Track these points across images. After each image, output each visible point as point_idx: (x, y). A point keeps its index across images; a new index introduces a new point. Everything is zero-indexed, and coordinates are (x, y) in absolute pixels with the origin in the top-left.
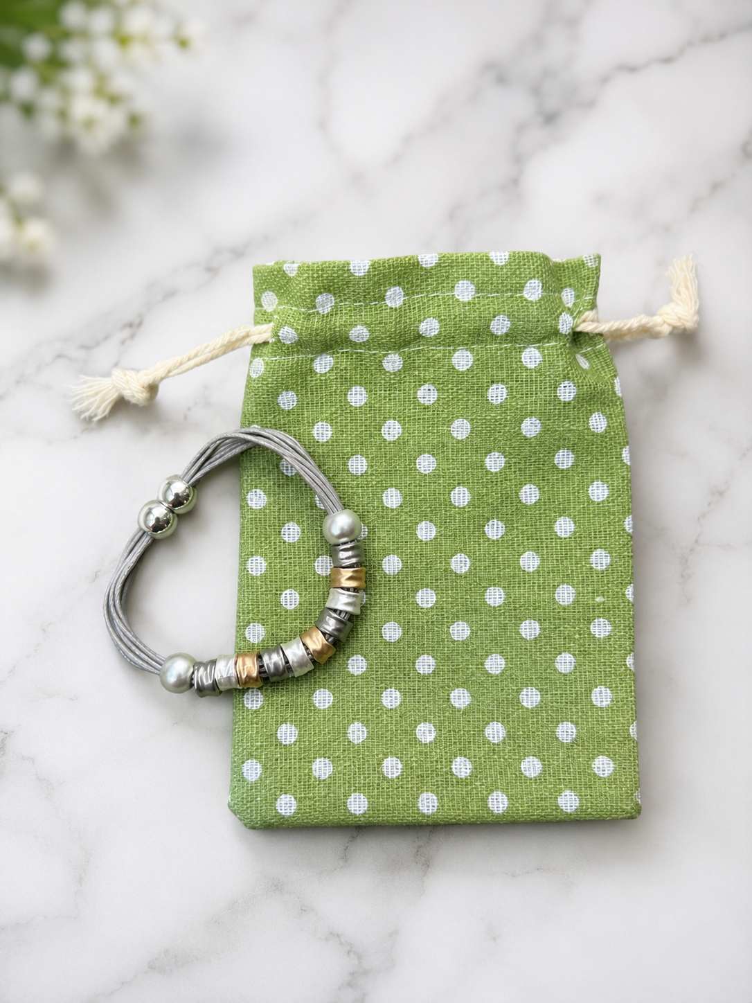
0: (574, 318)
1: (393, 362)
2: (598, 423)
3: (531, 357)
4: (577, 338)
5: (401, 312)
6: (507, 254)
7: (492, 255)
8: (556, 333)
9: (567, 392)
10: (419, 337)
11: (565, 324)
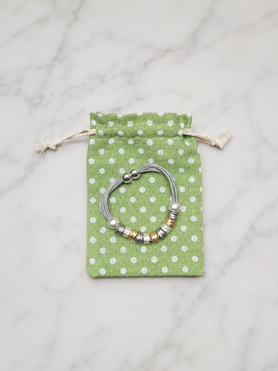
0: (183, 131)
1: (131, 142)
2: (191, 161)
3: (170, 141)
4: (185, 136)
5: (132, 128)
6: (163, 113)
7: (158, 113)
8: (178, 135)
9: (181, 152)
10: (138, 135)
11: (181, 133)
